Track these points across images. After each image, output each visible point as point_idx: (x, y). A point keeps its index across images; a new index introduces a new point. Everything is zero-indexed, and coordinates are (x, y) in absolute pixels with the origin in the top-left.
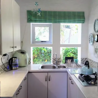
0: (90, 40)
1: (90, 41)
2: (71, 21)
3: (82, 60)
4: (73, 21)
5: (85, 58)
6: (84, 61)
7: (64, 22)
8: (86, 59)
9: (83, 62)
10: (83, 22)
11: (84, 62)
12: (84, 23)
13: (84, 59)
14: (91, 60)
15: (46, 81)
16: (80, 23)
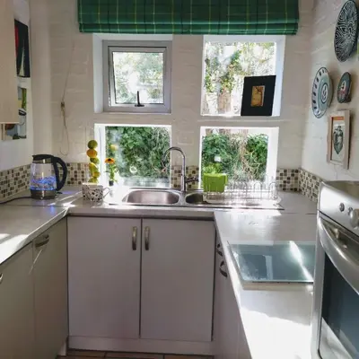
0: (316, 98)
1: (314, 102)
2: (244, 26)
3: (281, 174)
4: (250, 26)
5: (293, 171)
6: (289, 178)
7: (216, 30)
8: (297, 171)
9: (285, 182)
10: (292, 29)
11: (289, 183)
12: (294, 34)
13: (289, 174)
14: (315, 178)
15: (134, 248)
16: (282, 34)
